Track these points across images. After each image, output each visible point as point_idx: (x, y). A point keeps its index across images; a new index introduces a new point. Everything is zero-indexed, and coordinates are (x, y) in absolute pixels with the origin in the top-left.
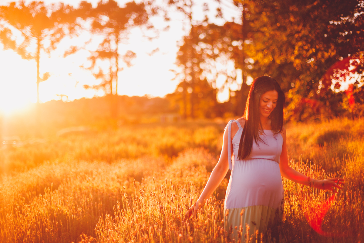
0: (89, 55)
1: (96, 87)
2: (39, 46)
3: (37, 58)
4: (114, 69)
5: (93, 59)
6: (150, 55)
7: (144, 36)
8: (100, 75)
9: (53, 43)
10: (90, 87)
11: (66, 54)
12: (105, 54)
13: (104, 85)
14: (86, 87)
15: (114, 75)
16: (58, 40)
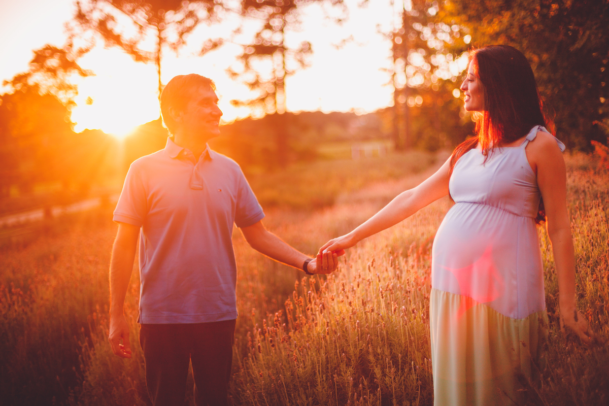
0: (241, 52)
1: (252, 103)
2: (161, 40)
3: (158, 60)
4: (280, 74)
5: (246, 57)
6: (337, 47)
7: (328, 17)
8: (255, 84)
9: (181, 34)
10: (242, 104)
11: (204, 51)
12: (264, 50)
13: (262, 100)
14: (236, 103)
15: (279, 84)
16: (189, 29)
